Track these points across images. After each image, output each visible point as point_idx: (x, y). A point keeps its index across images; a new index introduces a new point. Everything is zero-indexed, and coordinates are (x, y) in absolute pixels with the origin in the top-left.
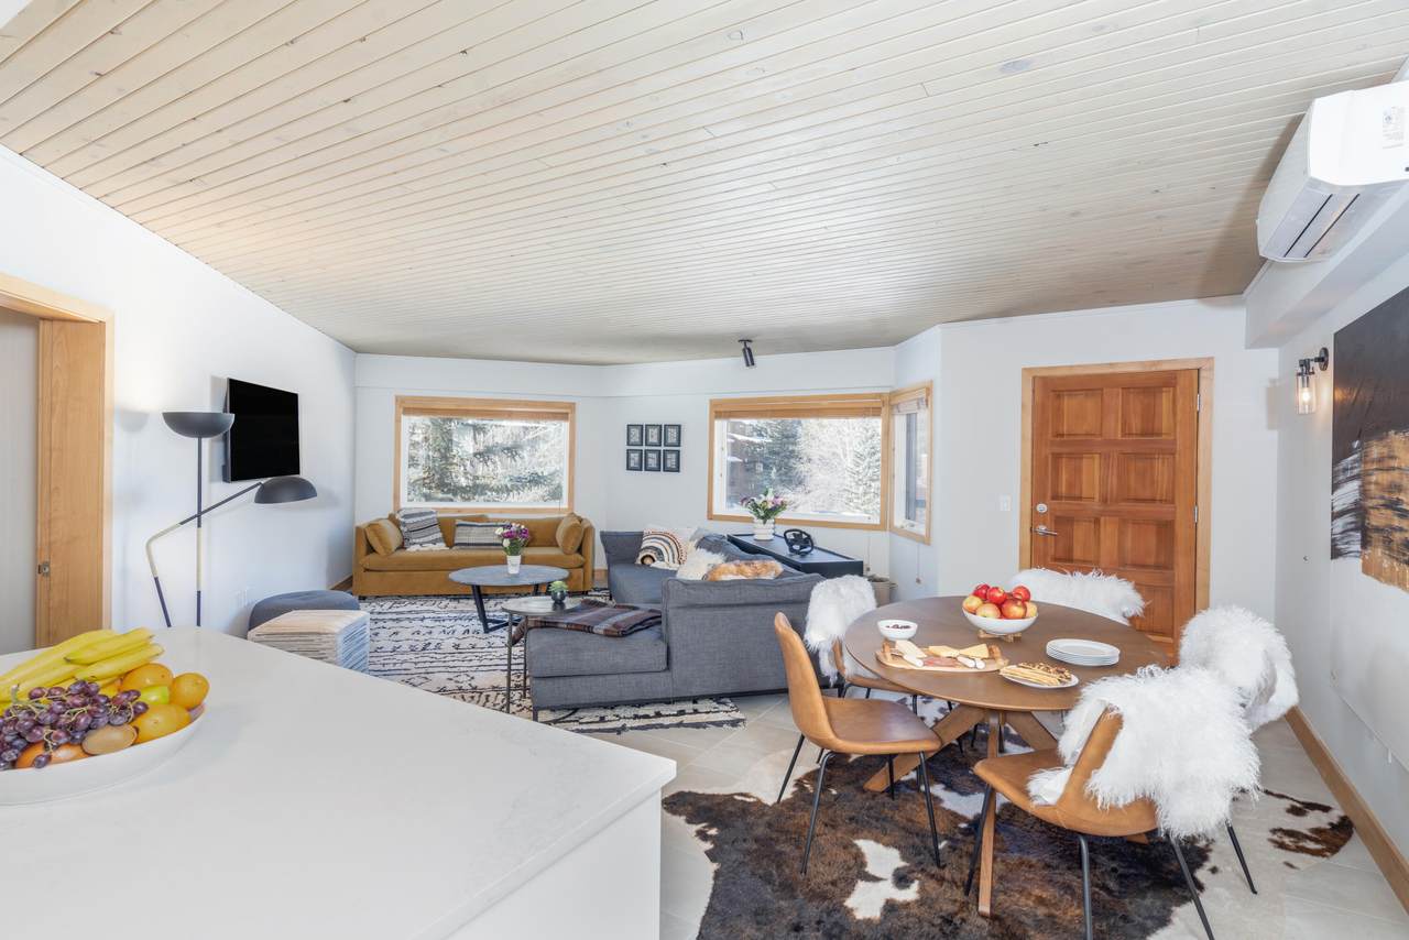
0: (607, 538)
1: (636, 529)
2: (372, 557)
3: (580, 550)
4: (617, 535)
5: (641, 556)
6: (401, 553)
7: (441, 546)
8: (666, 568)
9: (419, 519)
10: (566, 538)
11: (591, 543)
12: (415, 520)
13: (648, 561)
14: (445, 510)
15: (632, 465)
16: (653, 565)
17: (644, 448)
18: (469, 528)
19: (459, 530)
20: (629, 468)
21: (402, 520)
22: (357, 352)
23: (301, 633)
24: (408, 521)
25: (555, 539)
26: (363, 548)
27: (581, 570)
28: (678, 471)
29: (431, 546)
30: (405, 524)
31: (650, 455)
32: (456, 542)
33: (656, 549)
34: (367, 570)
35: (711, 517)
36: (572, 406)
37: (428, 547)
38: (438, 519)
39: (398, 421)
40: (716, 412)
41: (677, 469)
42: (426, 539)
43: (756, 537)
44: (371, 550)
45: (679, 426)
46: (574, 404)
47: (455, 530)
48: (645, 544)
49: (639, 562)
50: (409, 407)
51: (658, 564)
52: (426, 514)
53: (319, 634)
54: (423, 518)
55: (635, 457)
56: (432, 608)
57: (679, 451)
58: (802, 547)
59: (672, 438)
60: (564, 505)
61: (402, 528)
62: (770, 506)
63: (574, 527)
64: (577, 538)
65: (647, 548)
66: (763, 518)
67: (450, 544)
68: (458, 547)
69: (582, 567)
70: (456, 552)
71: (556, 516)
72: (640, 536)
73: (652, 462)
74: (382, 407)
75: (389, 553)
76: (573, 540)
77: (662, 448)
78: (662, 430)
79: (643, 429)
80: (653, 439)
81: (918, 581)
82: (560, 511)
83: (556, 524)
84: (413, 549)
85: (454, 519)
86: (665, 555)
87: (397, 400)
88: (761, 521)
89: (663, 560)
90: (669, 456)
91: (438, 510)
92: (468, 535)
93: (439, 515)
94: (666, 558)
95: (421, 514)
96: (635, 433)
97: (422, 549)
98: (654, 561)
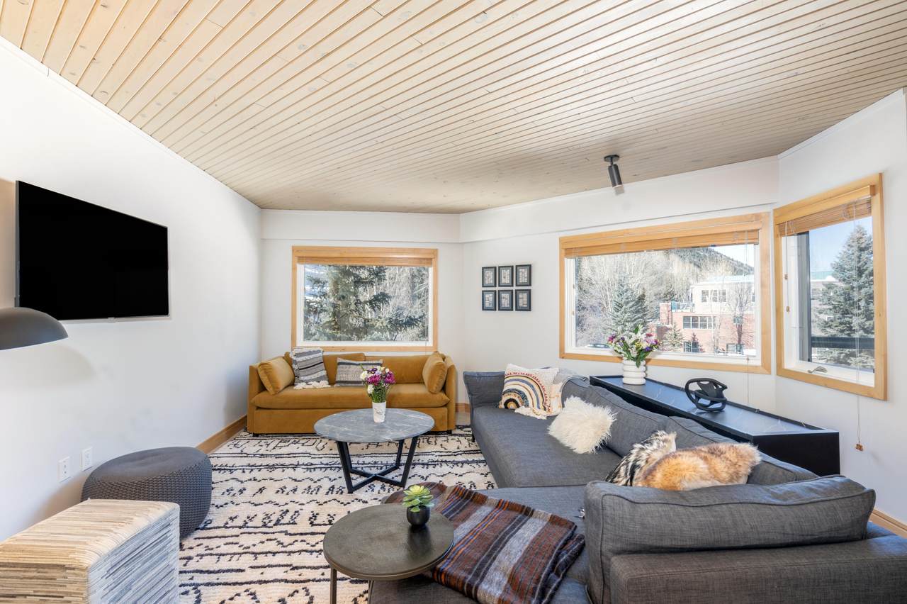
0: (469, 378)
1: (496, 369)
2: (263, 394)
3: (444, 389)
4: (480, 376)
5: (504, 399)
6: (289, 392)
7: (324, 384)
8: (532, 415)
9: (308, 357)
10: (432, 377)
11: (454, 381)
12: (304, 358)
13: (512, 405)
14: (333, 348)
15: (487, 305)
16: (517, 411)
17: (497, 288)
18: (348, 366)
19: (340, 368)
20: (484, 309)
21: (294, 358)
22: (262, 208)
23: (38, 566)
24: (299, 359)
25: (422, 377)
26: (256, 387)
27: (445, 409)
28: (530, 310)
29: (315, 384)
30: (296, 363)
31: (503, 295)
32: (337, 379)
33: (520, 392)
34: (258, 408)
35: (563, 355)
36: (435, 252)
37: (311, 385)
38: (324, 357)
39: (294, 269)
40: (566, 249)
41: (529, 309)
42: (312, 377)
43: (624, 380)
44: (263, 388)
45: (530, 266)
46: (436, 250)
47: (336, 368)
48: (508, 386)
49: (502, 406)
50: (304, 256)
51: (522, 410)
52: (315, 352)
53: (63, 567)
54: (311, 356)
55: (489, 297)
56: (312, 450)
57: (530, 291)
58: (713, 402)
59: (523, 278)
60: (430, 343)
61: (294, 366)
62: (645, 345)
63: (439, 366)
64: (441, 377)
65: (510, 391)
66: (634, 359)
67: (332, 382)
68: (338, 385)
69: (445, 406)
70: (337, 391)
71: (423, 354)
72: (500, 378)
73: (505, 302)
74: (282, 258)
75: (277, 391)
76: (437, 379)
77: (514, 288)
78: (514, 270)
79: (497, 270)
80: (506, 279)
81: (860, 447)
82: (426, 349)
83: (421, 362)
84: (299, 386)
85: (336, 357)
86: (529, 399)
87: (293, 250)
88: (634, 363)
89: (527, 406)
90: (520, 296)
91: (326, 349)
92: (347, 373)
93: (326, 354)
94: (531, 404)
95: (310, 353)
96: (490, 274)
97: (307, 387)
98: (518, 406)
